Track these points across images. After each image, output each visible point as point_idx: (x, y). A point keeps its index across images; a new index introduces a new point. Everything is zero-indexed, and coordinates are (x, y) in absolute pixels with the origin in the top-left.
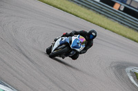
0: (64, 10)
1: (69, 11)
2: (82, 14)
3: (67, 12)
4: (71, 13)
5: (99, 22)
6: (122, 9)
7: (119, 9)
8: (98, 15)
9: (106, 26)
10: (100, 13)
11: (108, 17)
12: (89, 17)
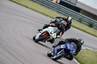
0: (17, 4)
1: (21, 4)
2: (30, 6)
3: (20, 4)
4: (22, 5)
5: (42, 11)
6: (59, 2)
7: (56, 2)
8: (42, 7)
9: (47, 14)
10: (43, 5)
11: (49, 8)
12: (35, 8)
